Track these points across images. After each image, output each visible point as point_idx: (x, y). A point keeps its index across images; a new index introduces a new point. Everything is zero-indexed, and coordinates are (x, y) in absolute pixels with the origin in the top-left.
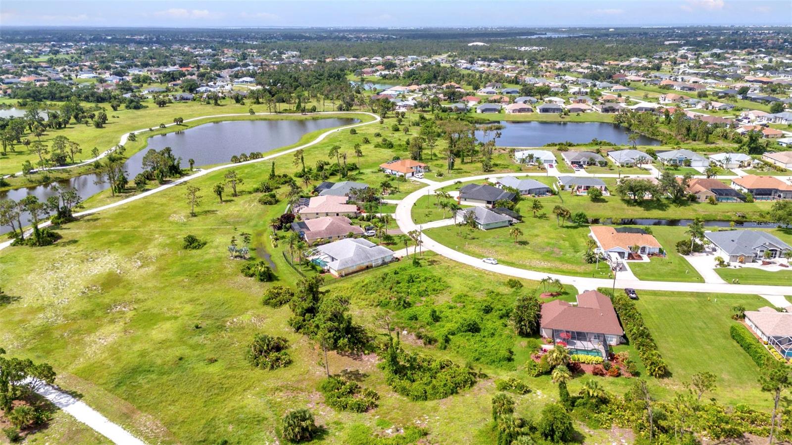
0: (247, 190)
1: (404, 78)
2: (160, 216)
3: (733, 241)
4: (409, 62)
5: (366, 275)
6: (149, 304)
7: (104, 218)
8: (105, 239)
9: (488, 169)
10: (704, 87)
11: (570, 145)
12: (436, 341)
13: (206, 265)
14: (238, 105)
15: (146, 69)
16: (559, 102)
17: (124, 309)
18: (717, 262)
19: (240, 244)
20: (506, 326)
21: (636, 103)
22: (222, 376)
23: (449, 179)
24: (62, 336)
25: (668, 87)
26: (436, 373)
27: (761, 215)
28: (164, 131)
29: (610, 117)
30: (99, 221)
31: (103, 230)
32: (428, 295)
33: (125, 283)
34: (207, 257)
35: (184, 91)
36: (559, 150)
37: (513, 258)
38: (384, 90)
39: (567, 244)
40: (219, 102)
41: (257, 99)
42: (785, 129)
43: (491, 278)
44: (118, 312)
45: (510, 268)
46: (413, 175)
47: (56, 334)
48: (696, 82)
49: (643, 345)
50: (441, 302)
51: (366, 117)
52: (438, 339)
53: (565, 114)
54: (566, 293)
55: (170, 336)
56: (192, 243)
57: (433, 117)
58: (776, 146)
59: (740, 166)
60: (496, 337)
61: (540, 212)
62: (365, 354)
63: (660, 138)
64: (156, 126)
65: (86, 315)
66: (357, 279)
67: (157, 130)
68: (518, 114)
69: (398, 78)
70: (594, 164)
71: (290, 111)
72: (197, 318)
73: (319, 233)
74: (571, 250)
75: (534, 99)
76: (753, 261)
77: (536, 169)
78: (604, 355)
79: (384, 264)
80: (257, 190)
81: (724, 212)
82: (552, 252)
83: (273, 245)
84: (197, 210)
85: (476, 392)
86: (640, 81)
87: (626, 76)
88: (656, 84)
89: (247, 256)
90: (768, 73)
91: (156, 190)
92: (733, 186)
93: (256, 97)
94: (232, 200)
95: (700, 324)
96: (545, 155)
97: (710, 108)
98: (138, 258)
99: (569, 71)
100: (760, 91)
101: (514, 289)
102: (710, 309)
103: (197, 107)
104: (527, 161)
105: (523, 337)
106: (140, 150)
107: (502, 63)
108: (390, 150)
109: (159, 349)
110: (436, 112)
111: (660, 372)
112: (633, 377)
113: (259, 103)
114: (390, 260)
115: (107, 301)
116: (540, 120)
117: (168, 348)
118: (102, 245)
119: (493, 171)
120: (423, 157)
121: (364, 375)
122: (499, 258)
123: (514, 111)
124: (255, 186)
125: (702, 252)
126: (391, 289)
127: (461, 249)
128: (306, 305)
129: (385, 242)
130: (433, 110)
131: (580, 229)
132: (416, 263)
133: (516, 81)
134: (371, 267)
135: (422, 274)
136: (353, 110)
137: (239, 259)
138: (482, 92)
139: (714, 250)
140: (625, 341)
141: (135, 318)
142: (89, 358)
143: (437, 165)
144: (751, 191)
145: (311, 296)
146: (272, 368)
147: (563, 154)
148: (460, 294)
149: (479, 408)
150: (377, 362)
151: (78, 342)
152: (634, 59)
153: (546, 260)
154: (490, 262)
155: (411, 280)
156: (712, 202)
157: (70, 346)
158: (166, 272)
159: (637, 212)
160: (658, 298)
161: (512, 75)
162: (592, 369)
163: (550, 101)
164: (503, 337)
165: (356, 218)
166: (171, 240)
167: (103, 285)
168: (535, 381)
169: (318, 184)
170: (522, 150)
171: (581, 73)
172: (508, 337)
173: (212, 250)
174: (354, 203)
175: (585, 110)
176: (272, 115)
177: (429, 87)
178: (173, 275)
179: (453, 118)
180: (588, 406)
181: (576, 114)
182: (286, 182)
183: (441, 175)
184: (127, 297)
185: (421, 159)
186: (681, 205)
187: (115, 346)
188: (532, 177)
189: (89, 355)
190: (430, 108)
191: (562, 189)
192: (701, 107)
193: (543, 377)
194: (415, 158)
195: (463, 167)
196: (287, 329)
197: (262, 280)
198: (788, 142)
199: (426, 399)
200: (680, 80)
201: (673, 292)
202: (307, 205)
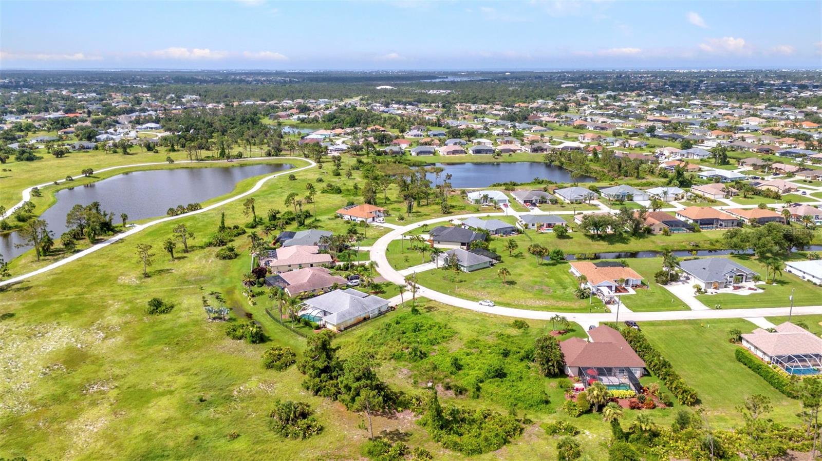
0: (197, 245)
1: (324, 121)
2: (105, 280)
3: (704, 269)
4: (322, 106)
5: (366, 327)
6: (131, 380)
7: (37, 286)
8: (48, 310)
9: (447, 211)
10: (615, 127)
11: (515, 185)
12: (466, 390)
13: (183, 330)
14: (151, 154)
15: (24, 116)
16: (487, 143)
17: (102, 388)
18: (696, 290)
19: (214, 303)
20: (529, 368)
21: (561, 143)
22: (253, 452)
23: (411, 222)
24: (37, 427)
25: (581, 127)
26: (481, 423)
27: (712, 244)
28: (71, 184)
29: (540, 157)
30: (31, 290)
31: (43, 299)
32: (439, 343)
33: (93, 358)
34: (181, 321)
35: (81, 139)
36: (506, 189)
37: (506, 298)
38: (308, 135)
39: (552, 281)
40: (128, 150)
41: (173, 146)
42: (698, 164)
43: (494, 320)
44: (97, 392)
45: (508, 308)
46: (373, 220)
47: (29, 425)
48: (605, 122)
49: (669, 375)
50: (456, 348)
51: (299, 163)
52: (468, 388)
53: (498, 155)
54: (573, 331)
55: (172, 413)
56: (157, 306)
57: (370, 160)
58: (698, 179)
59: (676, 199)
60: (524, 380)
61: (516, 251)
62: (399, 412)
63: (593, 175)
64: (61, 178)
65: (58, 399)
66: (359, 331)
67: (63, 183)
68: (452, 155)
69: (317, 121)
70: (546, 202)
71: (213, 158)
72: (198, 390)
73: (301, 286)
74: (560, 287)
75: (463, 141)
76: (726, 287)
77: (492, 209)
78: (633, 388)
79: (381, 314)
80: (210, 244)
81: (679, 242)
82: (542, 291)
83: (250, 303)
84: (148, 270)
85: (527, 439)
86: (554, 121)
87: (540, 117)
88: (570, 124)
89: (226, 318)
90: (663, 113)
91: (88, 251)
92: (678, 217)
93: (170, 145)
94: (184, 258)
95: (705, 350)
96: (497, 194)
97: (627, 146)
98: (97, 329)
99: (484, 113)
100: (663, 129)
101: (522, 330)
102: (707, 335)
103: (101, 156)
104: (482, 201)
105: (550, 378)
106: (50, 206)
107: (417, 105)
108: (339, 195)
109: (165, 430)
110: (371, 155)
111: (692, 400)
112: (668, 408)
113: (174, 150)
114: (386, 309)
115: (77, 380)
116: (475, 161)
117: (175, 427)
118: (47, 316)
119: (452, 212)
120: (378, 201)
121: (406, 434)
122: (494, 299)
123: (448, 153)
124: (206, 240)
125: (677, 281)
126: (399, 340)
127: (452, 293)
128: (320, 364)
129: (373, 291)
130: (368, 154)
131: (559, 265)
132: (415, 311)
133: (438, 124)
134: (369, 318)
135: (424, 322)
136: (283, 155)
137: (217, 321)
138: (410, 135)
139: (688, 278)
140: (646, 373)
141: (121, 396)
142: (82, 449)
143: (393, 209)
144: (696, 221)
145: (324, 355)
146: (305, 437)
147: (512, 194)
148: (471, 339)
149: (537, 455)
150: (414, 419)
151: (60, 431)
152: (540, 101)
153: (540, 299)
154: (487, 304)
155: (417, 329)
156: (666, 234)
157: (51, 437)
158: (138, 342)
159: (601, 247)
160: (658, 328)
161: (433, 117)
162: (629, 403)
163: (479, 143)
164: (532, 379)
165: (332, 267)
166: (130, 305)
167: (65, 362)
168: (578, 421)
169: (277, 233)
170: (474, 191)
171: (496, 115)
172: (536, 379)
173: (184, 314)
174: (326, 252)
175: (516, 150)
176: (194, 163)
177: (356, 131)
178: (148, 345)
179: (391, 161)
180: (642, 440)
181: (508, 154)
182: (239, 234)
183: (402, 219)
184: (101, 374)
185: (376, 204)
186: (640, 238)
187: (109, 432)
188: (493, 217)
189: (80, 446)
190: (364, 151)
191: (526, 228)
192: (619, 145)
193: (584, 416)
194: (369, 203)
195: (419, 209)
196: (303, 393)
197: (254, 342)
198: (708, 175)
199: (481, 452)
200: (589, 120)
201: (668, 321)
202: (275, 256)
